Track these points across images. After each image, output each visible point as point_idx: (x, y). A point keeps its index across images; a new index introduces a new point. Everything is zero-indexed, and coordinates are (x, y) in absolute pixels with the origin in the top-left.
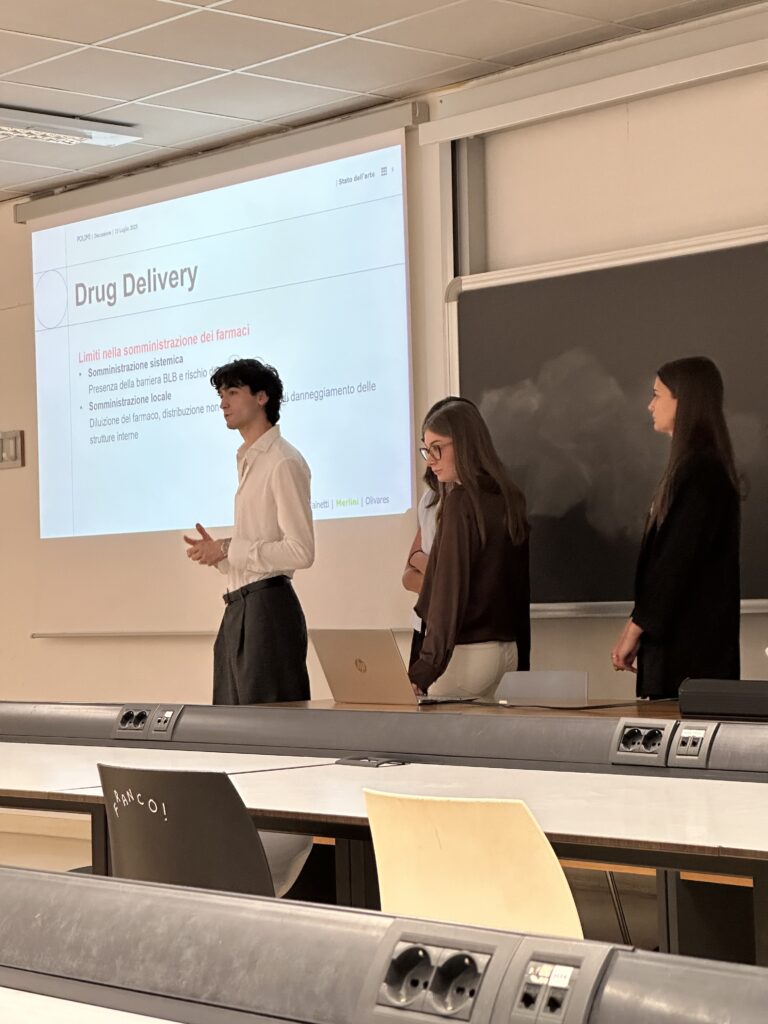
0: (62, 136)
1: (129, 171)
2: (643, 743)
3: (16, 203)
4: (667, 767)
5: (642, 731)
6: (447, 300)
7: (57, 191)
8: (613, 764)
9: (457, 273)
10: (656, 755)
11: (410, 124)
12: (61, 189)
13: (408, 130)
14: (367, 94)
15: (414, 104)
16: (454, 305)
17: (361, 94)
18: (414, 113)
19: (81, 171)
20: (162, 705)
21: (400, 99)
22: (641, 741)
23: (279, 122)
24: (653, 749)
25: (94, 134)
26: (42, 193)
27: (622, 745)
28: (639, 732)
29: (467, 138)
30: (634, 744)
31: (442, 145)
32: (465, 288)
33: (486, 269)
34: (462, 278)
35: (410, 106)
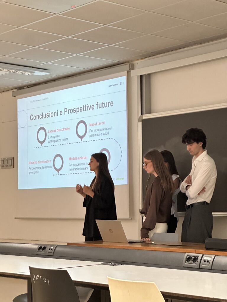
0: (26, 72)
1: (46, 82)
2: (193, 261)
3: (13, 91)
4: (200, 268)
5: (192, 257)
6: (139, 121)
7: (25, 87)
8: (184, 267)
9: (142, 114)
10: (196, 265)
11: (129, 70)
12: (26, 87)
13: (128, 72)
14: (116, 61)
15: (130, 64)
16: (141, 123)
17: (114, 61)
18: (130, 67)
19: (32, 82)
20: (50, 245)
21: (126, 63)
22: (192, 260)
23: (90, 69)
24: (195, 263)
25: (36, 72)
26: (21, 88)
27: (186, 261)
28: (191, 257)
29: (145, 75)
30: (190, 261)
31: (138, 76)
32: (144, 118)
33: (150, 113)
34: (143, 115)
35: (129, 65)
